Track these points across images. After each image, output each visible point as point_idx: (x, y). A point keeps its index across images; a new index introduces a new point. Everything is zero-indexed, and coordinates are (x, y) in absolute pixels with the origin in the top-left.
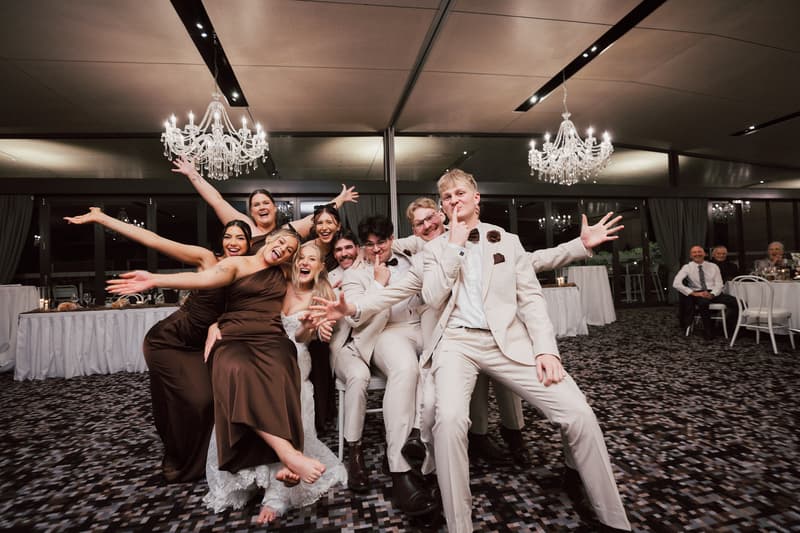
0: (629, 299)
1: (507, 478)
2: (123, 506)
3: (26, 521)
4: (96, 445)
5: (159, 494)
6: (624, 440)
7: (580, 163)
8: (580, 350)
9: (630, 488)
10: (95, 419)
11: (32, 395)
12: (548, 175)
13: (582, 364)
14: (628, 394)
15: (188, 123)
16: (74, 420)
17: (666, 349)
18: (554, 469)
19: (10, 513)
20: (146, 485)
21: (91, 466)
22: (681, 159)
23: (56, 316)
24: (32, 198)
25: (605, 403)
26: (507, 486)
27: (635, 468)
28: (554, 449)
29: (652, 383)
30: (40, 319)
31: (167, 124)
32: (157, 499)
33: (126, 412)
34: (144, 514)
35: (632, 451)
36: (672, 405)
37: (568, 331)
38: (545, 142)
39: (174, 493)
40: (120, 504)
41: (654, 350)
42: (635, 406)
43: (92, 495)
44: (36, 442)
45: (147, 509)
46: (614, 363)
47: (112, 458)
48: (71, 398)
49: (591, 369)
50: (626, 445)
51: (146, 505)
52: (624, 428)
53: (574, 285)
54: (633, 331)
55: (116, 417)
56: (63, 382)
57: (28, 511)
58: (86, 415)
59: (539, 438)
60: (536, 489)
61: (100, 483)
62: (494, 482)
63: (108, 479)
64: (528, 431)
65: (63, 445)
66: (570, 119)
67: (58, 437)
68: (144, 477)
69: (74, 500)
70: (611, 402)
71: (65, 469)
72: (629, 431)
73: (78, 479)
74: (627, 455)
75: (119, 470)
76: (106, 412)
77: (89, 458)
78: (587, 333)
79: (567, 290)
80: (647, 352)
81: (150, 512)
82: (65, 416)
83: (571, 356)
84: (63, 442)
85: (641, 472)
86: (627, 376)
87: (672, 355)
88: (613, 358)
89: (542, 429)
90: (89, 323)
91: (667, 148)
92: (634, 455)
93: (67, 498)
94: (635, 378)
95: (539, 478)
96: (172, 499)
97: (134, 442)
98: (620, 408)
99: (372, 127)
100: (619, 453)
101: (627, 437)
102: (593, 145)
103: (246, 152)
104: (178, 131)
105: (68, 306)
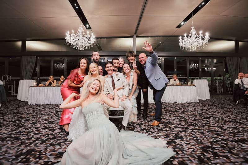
0: (218, 92)
3: (18, 136)
4: (41, 120)
5: (51, 133)
6: (199, 133)
7: (197, 44)
9: (196, 147)
10: (43, 114)
11: (30, 108)
14: (206, 120)
16: (38, 114)
17: (226, 108)
19: (15, 133)
20: (49, 131)
22: (240, 43)
23: (38, 88)
24: (36, 57)
25: (196, 122)
29: (217, 117)
30: (34, 88)
32: (50, 134)
33: (51, 113)
37: (191, 101)
39: (55, 134)
40: (41, 134)
41: (221, 108)
43: (35, 132)
44: (27, 118)
45: (47, 136)
46: (205, 111)
47: (43, 124)
50: (200, 135)
55: (48, 114)
56: (39, 105)
57: (19, 134)
58: (41, 113)
59: (169, 130)
61: (38, 129)
63: (40, 128)
66: (194, 29)
67: (33, 118)
68: (49, 129)
69: (30, 132)
71: (31, 125)
73: (33, 128)
75: (44, 127)
76: (46, 113)
77: (38, 123)
81: (47, 137)
82: (36, 113)
85: (202, 143)
86: (208, 115)
87: (228, 110)
90: (46, 90)
94: (211, 116)
96: (54, 135)
97: (50, 121)
98: (201, 124)
99: (129, 35)
100: (196, 137)
101: (201, 132)
102: (202, 37)
103: (89, 42)
104: (70, 35)
105: (41, 85)
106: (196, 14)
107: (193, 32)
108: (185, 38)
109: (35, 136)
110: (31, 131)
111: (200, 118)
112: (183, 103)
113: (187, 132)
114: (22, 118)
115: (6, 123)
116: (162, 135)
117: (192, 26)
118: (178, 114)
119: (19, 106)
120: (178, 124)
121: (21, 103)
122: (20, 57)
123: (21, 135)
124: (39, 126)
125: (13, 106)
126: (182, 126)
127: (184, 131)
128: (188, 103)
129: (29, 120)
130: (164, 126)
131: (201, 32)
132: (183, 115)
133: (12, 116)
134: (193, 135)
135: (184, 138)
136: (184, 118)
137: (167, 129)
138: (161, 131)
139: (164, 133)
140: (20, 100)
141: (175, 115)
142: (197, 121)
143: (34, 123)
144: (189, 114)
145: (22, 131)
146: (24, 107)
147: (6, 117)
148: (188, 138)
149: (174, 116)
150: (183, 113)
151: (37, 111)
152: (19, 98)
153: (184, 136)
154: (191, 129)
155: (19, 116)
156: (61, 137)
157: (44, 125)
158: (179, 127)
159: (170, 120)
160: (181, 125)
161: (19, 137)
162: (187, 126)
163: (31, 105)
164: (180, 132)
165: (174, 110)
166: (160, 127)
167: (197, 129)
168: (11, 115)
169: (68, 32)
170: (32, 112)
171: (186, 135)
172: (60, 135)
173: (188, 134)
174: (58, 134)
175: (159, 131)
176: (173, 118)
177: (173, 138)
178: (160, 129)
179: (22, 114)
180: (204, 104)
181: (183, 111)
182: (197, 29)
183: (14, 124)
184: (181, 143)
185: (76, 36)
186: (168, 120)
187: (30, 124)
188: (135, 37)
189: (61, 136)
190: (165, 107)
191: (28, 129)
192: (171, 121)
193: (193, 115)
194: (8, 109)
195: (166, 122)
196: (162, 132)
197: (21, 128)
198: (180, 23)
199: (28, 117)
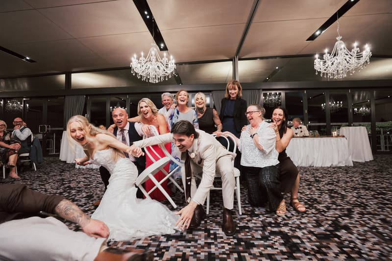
1: (295, 230)
4: (99, 192)
7: (347, 65)
8: (347, 173)
11: (80, 173)
12: (327, 74)
13: (348, 180)
14: (382, 197)
15: (141, 57)
16: (93, 183)
18: (326, 230)
21: (95, 200)
24: (85, 96)
25: (364, 200)
26: (295, 234)
27: (387, 238)
28: (327, 220)
31: (133, 59)
37: (339, 163)
38: (325, 54)
42: (387, 204)
48: (93, 175)
49: (354, 183)
50: (380, 224)
52: (379, 215)
53: (344, 137)
59: (317, 214)
60: (313, 238)
62: (287, 231)
64: (311, 209)
67: (86, 188)
70: (369, 200)
72: (382, 217)
73: (89, 204)
74: (381, 230)
77: (95, 197)
78: (352, 165)
79: (339, 139)
82: (90, 181)
83: (341, 175)
84: (87, 190)
88: (370, 178)
89: (319, 209)
92: (386, 230)
94: (387, 189)
95: (315, 233)
98: (375, 204)
99: (227, 56)
101: (380, 219)
102: (357, 53)
103: (165, 69)
104: (137, 60)
106: (343, 15)
107: (341, 45)
108: (326, 56)
110: (87, 209)
111: (367, 193)
112: (324, 168)
113: (353, 218)
114: (71, 188)
116: (309, 222)
117: (338, 36)
118: (323, 186)
119: (63, 171)
120: (330, 202)
121: (66, 165)
122: (63, 98)
125: (56, 169)
126: (339, 207)
127: (345, 215)
128: (334, 168)
129: (81, 191)
130: (307, 206)
131: (355, 44)
132: (333, 187)
133: (56, 185)
134: (368, 223)
135: (351, 228)
136: (336, 193)
137: (313, 211)
139: (311, 219)
140: (66, 161)
141: (318, 188)
142: (364, 198)
143: (90, 197)
144: (343, 185)
146: (71, 172)
147: (47, 186)
148: (361, 229)
149: (317, 190)
150: (332, 184)
151: (90, 178)
152: (62, 158)
153: (350, 225)
154: (358, 213)
155: (66, 186)
158: (335, 209)
159: (313, 196)
160: (337, 206)
162: (349, 207)
163: (79, 168)
164: (340, 217)
165: (313, 178)
167: (369, 213)
168: (54, 183)
169: (135, 56)
170: (83, 180)
171: (354, 224)
173: (357, 221)
176: (317, 192)
177: (331, 228)
179: (70, 182)
180: (364, 169)
181: (329, 180)
182: (348, 40)
184: (350, 237)
185: (147, 62)
186: (309, 196)
187: (85, 197)
188: (237, 59)
191: (82, 206)
192: (315, 197)
193: (353, 187)
194: (48, 174)
195: (306, 199)
196: (306, 216)
198: (315, 33)
199: (79, 188)
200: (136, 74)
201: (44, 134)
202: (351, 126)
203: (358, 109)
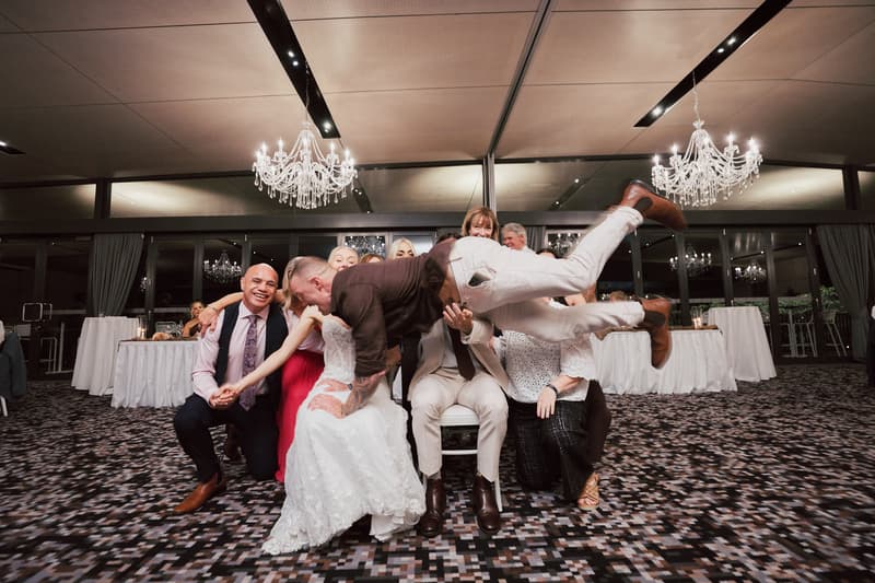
0: (794, 354)
1: (619, 543)
2: (173, 528)
3: (83, 531)
4: (165, 468)
5: (211, 519)
6: (791, 514)
7: (717, 179)
8: (725, 407)
11: (122, 420)
12: (678, 197)
13: (728, 422)
14: (796, 460)
15: (277, 150)
16: (152, 444)
17: (852, 411)
18: (685, 540)
19: (71, 522)
21: (154, 487)
22: (862, 176)
23: (150, 344)
24: (143, 236)
25: (761, 467)
26: (619, 553)
27: (809, 551)
28: (686, 515)
29: (831, 448)
30: (136, 347)
31: (258, 155)
32: (209, 525)
34: (192, 538)
35: (804, 529)
36: (865, 477)
37: (708, 385)
38: (672, 155)
39: (225, 522)
40: (172, 525)
41: (833, 411)
42: (806, 474)
43: (148, 514)
44: (113, 460)
45: (196, 534)
47: (176, 482)
48: (154, 425)
49: (740, 428)
50: (795, 520)
51: (195, 530)
52: (790, 499)
53: (716, 328)
54: (802, 389)
56: (153, 410)
57: (87, 523)
58: (164, 440)
59: (665, 502)
60: (658, 560)
61: (158, 503)
62: (600, 547)
63: (166, 501)
64: (651, 492)
65: (135, 466)
66: (703, 127)
67: (134, 457)
69: (131, 517)
70: (770, 467)
71: (130, 487)
72: (798, 503)
73: (139, 497)
74: (796, 533)
75: (180, 493)
77: (155, 480)
78: (736, 389)
79: (707, 333)
80: (823, 412)
81: (198, 537)
82: (145, 440)
83: (713, 412)
84: (136, 463)
87: (862, 418)
88: (772, 417)
89: (670, 491)
90: (179, 353)
91: (841, 163)
92: (807, 534)
93: (125, 514)
94: (805, 441)
95: (662, 548)
96: (223, 527)
98: (782, 474)
99: (471, 154)
100: (782, 528)
101: (794, 509)
102: (735, 155)
103: (333, 179)
104: (268, 158)
105: (161, 336)
106: (707, 78)
107: (702, 138)
108: (675, 160)
109: (149, 534)
110: (131, 511)
111: (766, 451)
112: (679, 395)
113: (739, 508)
114: (94, 459)
115: (36, 479)
116: (648, 524)
117: (697, 120)
118: (677, 437)
119: (79, 415)
120: (692, 475)
121: (87, 402)
122: (89, 238)
123: (94, 530)
124: (161, 491)
125: (59, 412)
126: (711, 486)
127: (724, 503)
128: (699, 396)
129: (119, 466)
130: (643, 485)
131: (731, 138)
132: (697, 440)
133: (57, 453)
134: (770, 520)
135: (736, 532)
136: (703, 452)
137: (658, 496)
138: (635, 505)
139: (653, 516)
140: (88, 391)
141: (667, 442)
142: (761, 463)
143: (141, 480)
144: (718, 435)
145: (99, 512)
146: (99, 417)
147: (33, 456)
148: (756, 534)
149: (665, 446)
150: (696, 432)
151: (148, 431)
152: (79, 381)
153: (734, 526)
154: (749, 498)
155: (82, 453)
156: (253, 536)
157: (178, 488)
158: (703, 490)
159: (657, 461)
160: (707, 482)
161: (87, 535)
162: (730, 484)
163: (121, 408)
164: (713, 507)
165: (656, 420)
166: (625, 490)
167: (772, 496)
168: (51, 448)
169: (264, 147)
170: (128, 436)
171: (742, 523)
172: (246, 529)
173: (747, 516)
174: (240, 524)
175: (627, 504)
176: (665, 453)
177: (694, 535)
178: (629, 499)
179: (93, 443)
180: (760, 397)
181: (690, 424)
182: (717, 128)
183: (65, 482)
184: (736, 555)
185: (291, 161)
186: (648, 461)
187: (128, 482)
188: (491, 161)
189: (250, 533)
190: (619, 412)
191: (119, 504)
192: (661, 463)
193: (738, 439)
194: (39, 425)
195: (642, 470)
196: (642, 509)
197: (93, 500)
198: (651, 111)
199: (117, 457)
200: (265, 187)
201: (33, 325)
202: (730, 305)
203: (743, 269)
